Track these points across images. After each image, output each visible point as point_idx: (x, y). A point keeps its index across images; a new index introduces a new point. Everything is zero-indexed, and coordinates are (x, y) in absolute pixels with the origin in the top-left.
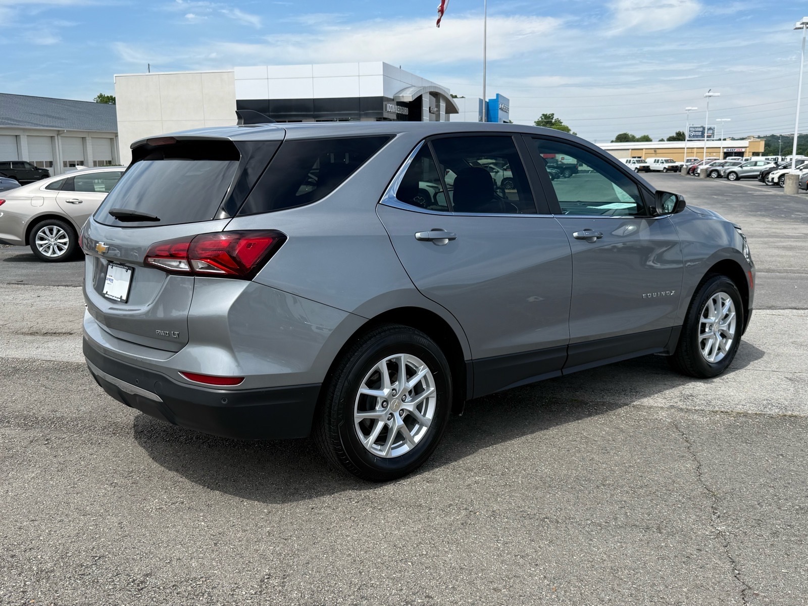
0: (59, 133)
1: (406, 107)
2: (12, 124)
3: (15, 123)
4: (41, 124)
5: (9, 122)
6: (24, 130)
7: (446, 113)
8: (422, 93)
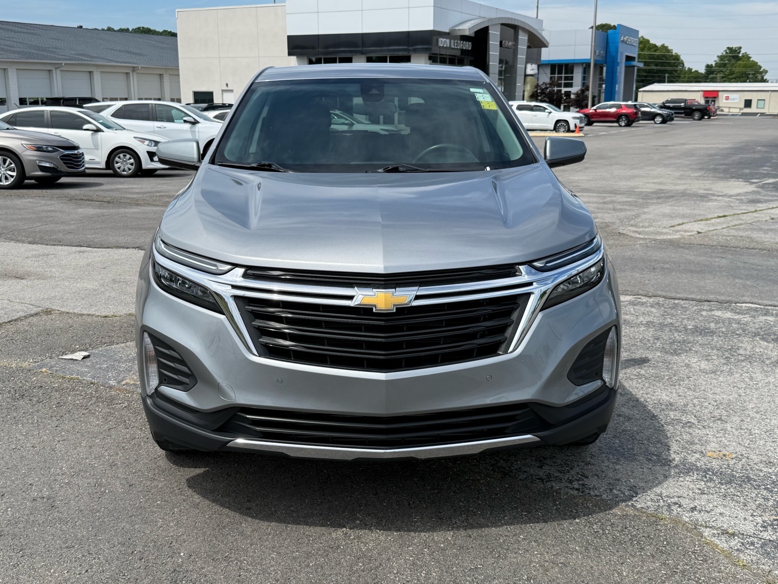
0: (134, 69)
1: (469, 42)
2: (85, 60)
3: (88, 59)
4: (116, 60)
5: (83, 58)
6: (98, 66)
7: (529, 47)
8: (486, 25)
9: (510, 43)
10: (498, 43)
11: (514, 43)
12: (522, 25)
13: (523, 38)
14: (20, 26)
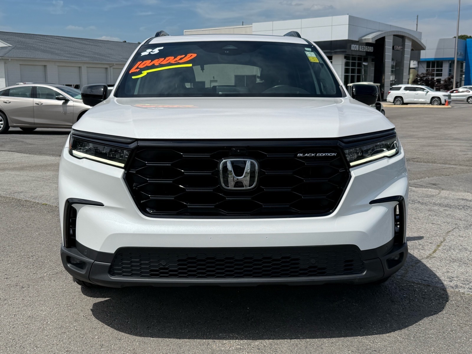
7: (412, 50)
8: (383, 36)
9: (400, 47)
10: (391, 48)
11: (402, 47)
12: (407, 36)
13: (408, 44)
14: (89, 41)
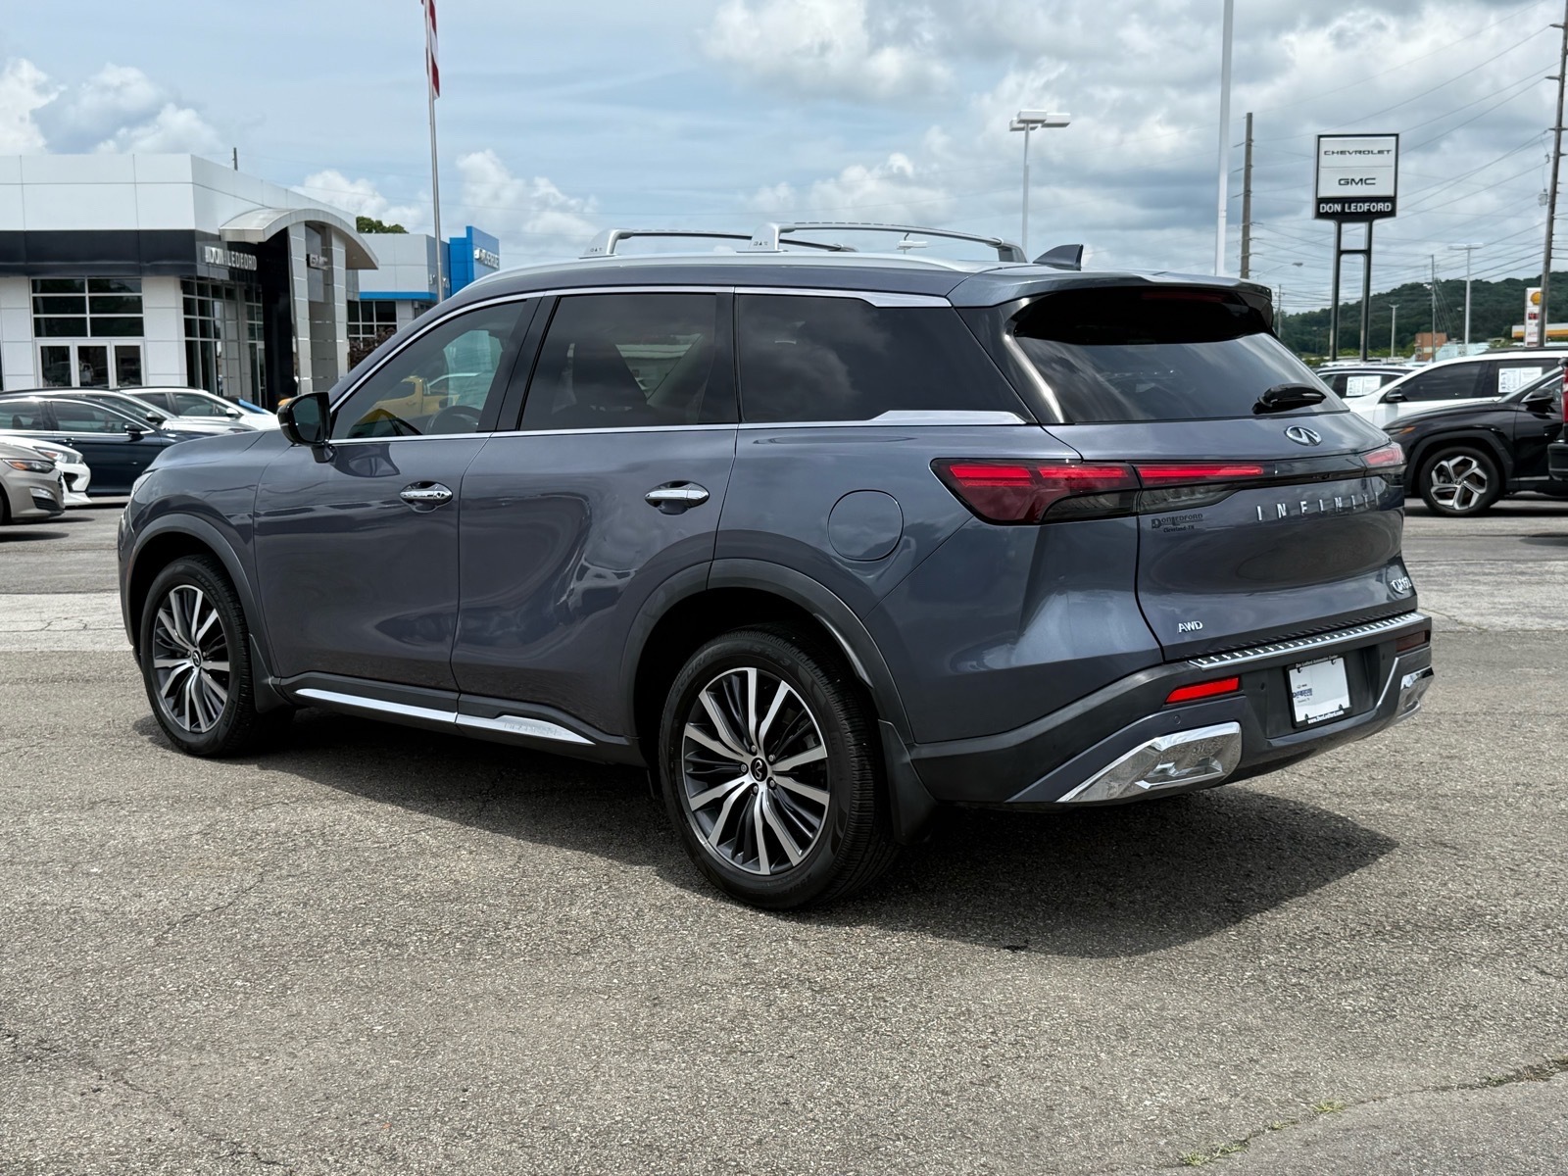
1: (252, 254)
8: (286, 226)
9: (322, 260)
10: (304, 260)
11: (326, 259)
13: (339, 251)
